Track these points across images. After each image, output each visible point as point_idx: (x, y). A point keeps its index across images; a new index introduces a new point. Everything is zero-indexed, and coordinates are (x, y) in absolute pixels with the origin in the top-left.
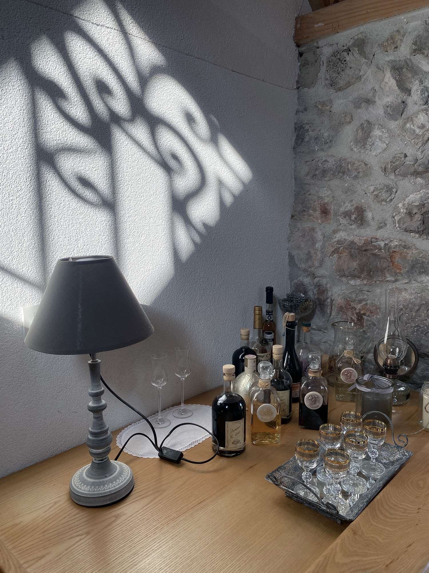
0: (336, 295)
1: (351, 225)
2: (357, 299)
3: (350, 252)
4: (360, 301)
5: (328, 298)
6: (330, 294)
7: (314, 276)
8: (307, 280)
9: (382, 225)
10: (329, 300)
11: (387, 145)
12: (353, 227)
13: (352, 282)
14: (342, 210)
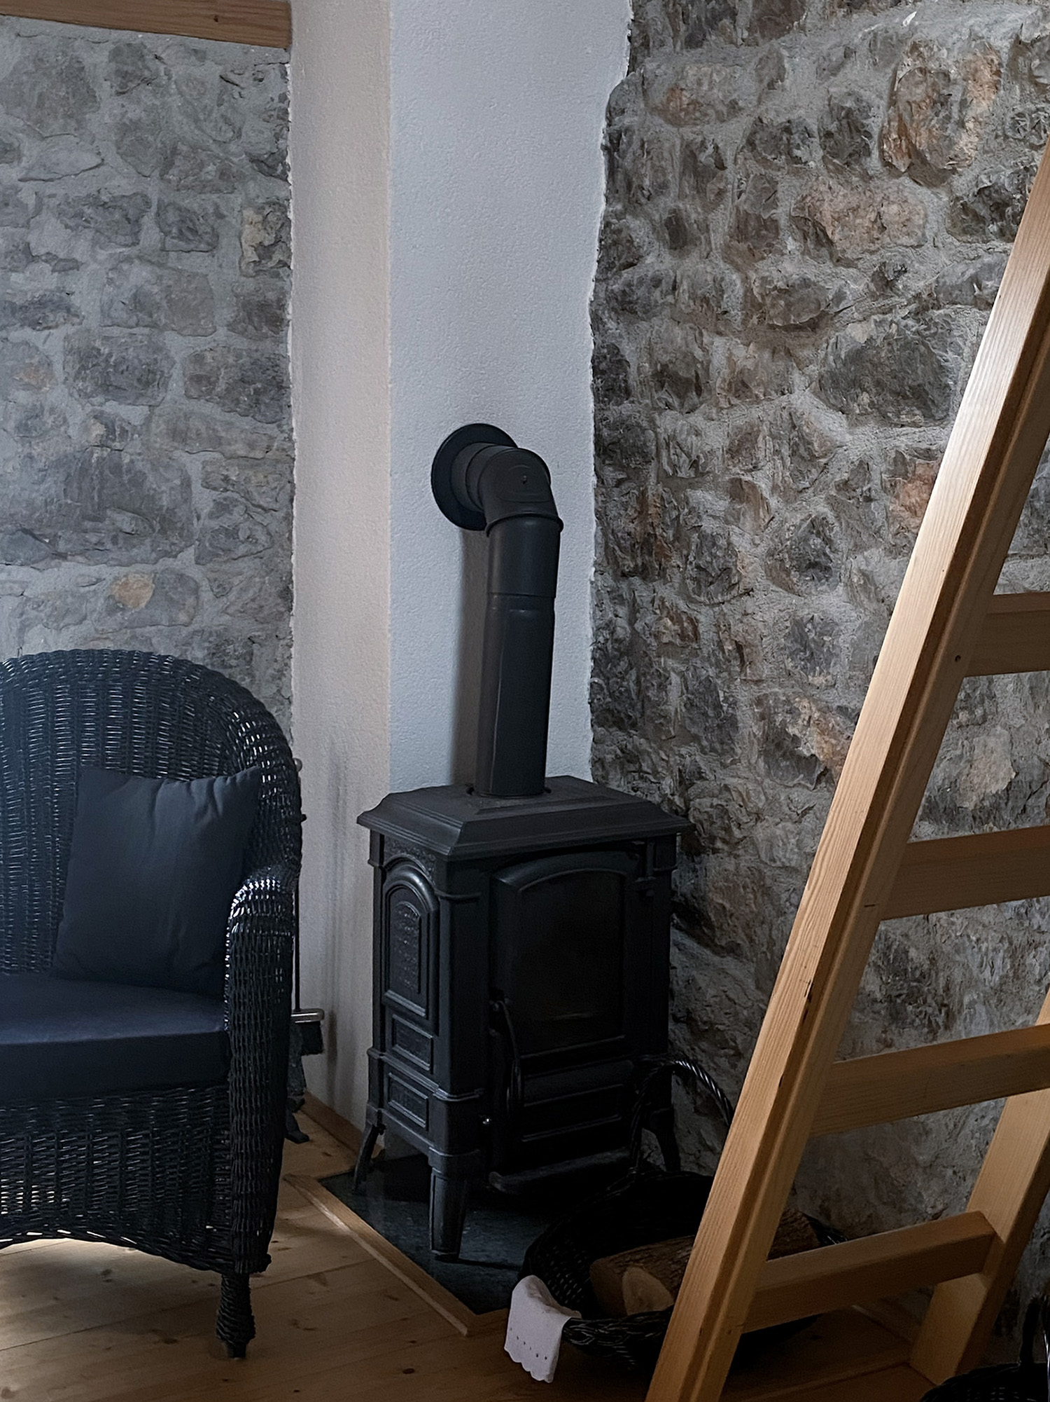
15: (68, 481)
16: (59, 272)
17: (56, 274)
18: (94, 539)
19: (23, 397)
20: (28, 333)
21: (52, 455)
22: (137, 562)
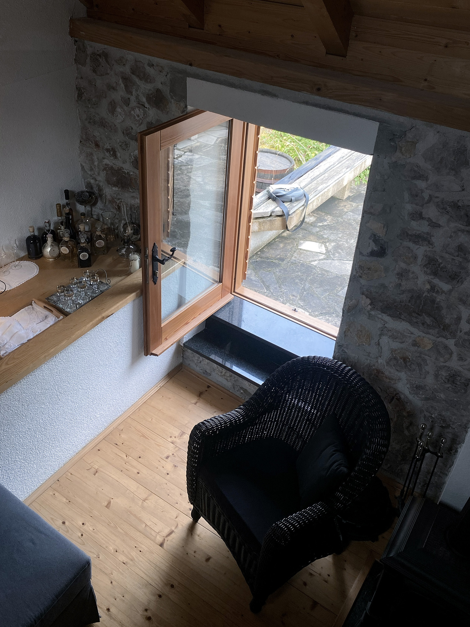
0: (107, 193)
1: (111, 157)
2: (117, 197)
3: (112, 172)
4: (119, 199)
5: (103, 194)
6: (104, 192)
7: (96, 180)
8: (92, 181)
9: (124, 162)
10: (104, 195)
11: (124, 119)
12: (112, 158)
13: (114, 188)
14: (105, 147)
15: (412, 297)
16: (431, 226)
17: (429, 227)
18: (415, 321)
19: (403, 265)
20: (411, 245)
21: (408, 287)
22: (430, 334)
